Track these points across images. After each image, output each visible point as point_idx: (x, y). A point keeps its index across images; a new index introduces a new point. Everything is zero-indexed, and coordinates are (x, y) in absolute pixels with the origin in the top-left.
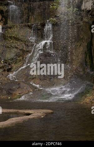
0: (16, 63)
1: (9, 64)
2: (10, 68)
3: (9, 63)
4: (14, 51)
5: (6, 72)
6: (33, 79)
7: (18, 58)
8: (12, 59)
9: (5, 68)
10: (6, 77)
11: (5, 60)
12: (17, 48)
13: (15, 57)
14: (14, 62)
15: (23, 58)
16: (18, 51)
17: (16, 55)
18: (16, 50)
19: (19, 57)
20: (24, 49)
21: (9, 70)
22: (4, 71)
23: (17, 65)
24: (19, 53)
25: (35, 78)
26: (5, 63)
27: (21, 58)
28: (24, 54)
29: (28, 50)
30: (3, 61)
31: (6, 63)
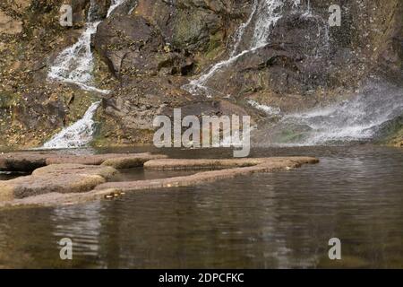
0: (205, 50)
1: (187, 54)
2: (190, 63)
3: (186, 51)
4: (199, 18)
5: (179, 77)
6: (255, 91)
7: (211, 37)
8: (196, 40)
9: (175, 66)
10: (178, 88)
11: (174, 43)
12: (209, 8)
13: (202, 35)
14: (201, 49)
15: (225, 36)
16: (212, 16)
17: (206, 28)
18: (204, 14)
19: (213, 34)
20: (229, 10)
21: (188, 71)
22: (174, 72)
23: (208, 56)
24: (213, 21)
25: (261, 89)
26: (176, 50)
27: (219, 36)
28: (229, 25)
29: (238, 12)
30: (170, 47)
31: (179, 51)
